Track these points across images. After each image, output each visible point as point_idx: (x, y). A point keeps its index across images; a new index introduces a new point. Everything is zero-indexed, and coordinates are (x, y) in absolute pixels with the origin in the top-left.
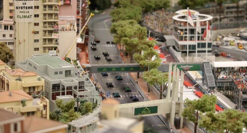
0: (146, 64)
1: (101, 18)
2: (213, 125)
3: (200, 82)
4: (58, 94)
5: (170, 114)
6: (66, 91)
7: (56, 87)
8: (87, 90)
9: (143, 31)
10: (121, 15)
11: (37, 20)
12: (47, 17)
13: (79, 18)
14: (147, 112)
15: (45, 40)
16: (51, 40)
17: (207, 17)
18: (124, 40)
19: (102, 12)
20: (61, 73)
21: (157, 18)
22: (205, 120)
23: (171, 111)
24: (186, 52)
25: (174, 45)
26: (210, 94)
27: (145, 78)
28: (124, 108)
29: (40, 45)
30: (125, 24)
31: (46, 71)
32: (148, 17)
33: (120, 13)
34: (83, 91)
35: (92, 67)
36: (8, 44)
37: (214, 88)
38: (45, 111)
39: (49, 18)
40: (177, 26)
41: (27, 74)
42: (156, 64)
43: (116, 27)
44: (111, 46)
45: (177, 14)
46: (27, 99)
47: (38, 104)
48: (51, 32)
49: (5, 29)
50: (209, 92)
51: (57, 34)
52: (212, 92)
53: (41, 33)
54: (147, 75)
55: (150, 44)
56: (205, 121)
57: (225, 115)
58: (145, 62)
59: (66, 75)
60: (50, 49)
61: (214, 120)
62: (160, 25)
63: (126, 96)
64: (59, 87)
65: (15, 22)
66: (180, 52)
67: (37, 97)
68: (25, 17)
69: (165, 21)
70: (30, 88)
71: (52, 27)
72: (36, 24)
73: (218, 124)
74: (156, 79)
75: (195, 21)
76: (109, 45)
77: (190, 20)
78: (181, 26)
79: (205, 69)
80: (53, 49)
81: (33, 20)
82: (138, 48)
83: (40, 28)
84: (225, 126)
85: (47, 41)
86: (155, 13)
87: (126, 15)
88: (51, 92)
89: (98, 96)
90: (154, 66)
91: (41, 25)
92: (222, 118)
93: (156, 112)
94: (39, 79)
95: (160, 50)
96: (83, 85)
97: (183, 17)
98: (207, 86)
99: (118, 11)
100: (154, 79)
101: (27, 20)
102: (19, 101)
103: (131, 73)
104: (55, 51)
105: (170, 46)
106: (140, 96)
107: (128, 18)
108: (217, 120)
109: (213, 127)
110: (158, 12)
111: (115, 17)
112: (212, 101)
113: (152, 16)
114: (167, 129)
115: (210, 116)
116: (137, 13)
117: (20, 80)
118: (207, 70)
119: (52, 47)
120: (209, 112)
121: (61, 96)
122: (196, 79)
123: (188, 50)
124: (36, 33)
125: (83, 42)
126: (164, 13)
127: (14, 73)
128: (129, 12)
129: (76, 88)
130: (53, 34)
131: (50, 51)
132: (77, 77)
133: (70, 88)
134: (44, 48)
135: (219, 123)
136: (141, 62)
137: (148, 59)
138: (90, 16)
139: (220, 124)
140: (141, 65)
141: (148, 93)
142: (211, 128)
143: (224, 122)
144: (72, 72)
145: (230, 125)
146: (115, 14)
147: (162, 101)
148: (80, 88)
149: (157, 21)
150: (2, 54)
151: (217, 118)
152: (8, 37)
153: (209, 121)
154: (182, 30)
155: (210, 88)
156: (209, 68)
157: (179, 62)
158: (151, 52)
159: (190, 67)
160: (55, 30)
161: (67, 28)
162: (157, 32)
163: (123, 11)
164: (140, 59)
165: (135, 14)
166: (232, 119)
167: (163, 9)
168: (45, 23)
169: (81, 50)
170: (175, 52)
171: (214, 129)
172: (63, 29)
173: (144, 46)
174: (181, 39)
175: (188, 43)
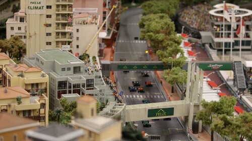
0: (169, 62)
1: (136, 11)
2: (226, 130)
3: (231, 83)
4: (65, 92)
5: (188, 116)
6: (72, 89)
7: (62, 84)
8: (96, 89)
9: (170, 26)
10: (153, 8)
11: (49, 12)
12: (60, 8)
13: (105, 10)
14: (162, 114)
15: (58, 34)
16: (64, 34)
17: (247, 12)
18: (149, 36)
19: (139, 5)
20: (69, 69)
21: (197, 13)
22: (216, 123)
23: (189, 113)
24: (222, 50)
25: (211, 42)
26: (239, 96)
27: (165, 77)
28: (136, 109)
29: (52, 39)
30: (155, 18)
31: (53, 67)
32: (188, 11)
33: (152, 6)
34: (93, 89)
35: (112, 64)
36: (23, 37)
37: (244, 89)
38: (44, 109)
39: (62, 10)
40: (213, 22)
41: (31, 70)
42: (180, 63)
43: (145, 21)
44: (139, 42)
45: (215, 8)
46: (23, 96)
47: (35, 102)
48: (64, 25)
49: (21, 21)
50: (238, 95)
51: (71, 27)
52: (242, 95)
53: (54, 26)
54: (168, 74)
55: (176, 40)
56: (217, 125)
57: (240, 118)
58: (168, 60)
59: (75, 72)
60: (64, 43)
61: (227, 123)
62: (199, 20)
63: (147, 97)
64: (66, 84)
65: (26, 14)
66: (216, 50)
67: (37, 94)
68: (36, 8)
69: (206, 17)
70: (32, 85)
71: (65, 19)
72: (49, 16)
73: (231, 129)
74: (177, 79)
75: (230, 16)
76: (137, 42)
77: (226, 15)
78: (217, 21)
79: (236, 68)
80: (67, 44)
81: (46, 12)
82: (164, 45)
83: (52, 21)
84: (238, 131)
85: (60, 34)
86: (195, 7)
87: (159, 8)
88: (57, 90)
89: (111, 95)
90: (178, 64)
91: (54, 17)
92: (236, 121)
93: (173, 114)
94: (43, 76)
95: (191, 48)
96: (92, 83)
97: (222, 12)
98: (237, 88)
99: (150, 4)
100: (174, 78)
101: (38, 12)
102: (14, 98)
103: (158, 72)
104: (69, 46)
105: (206, 43)
106: (162, 97)
107: (160, 11)
108: (231, 124)
109: (225, 132)
110: (200, 6)
111: (146, 10)
112: (230, 103)
113: (191, 10)
114: (184, 133)
115: (224, 119)
116: (170, 6)
117: (22, 76)
118: (237, 70)
119: (66, 42)
120: (222, 115)
121: (67, 94)
122: (227, 79)
123: (224, 48)
124: (48, 25)
125: (109, 37)
126: (206, 8)
127: (17, 68)
128: (161, 5)
129: (83, 86)
130: (67, 27)
131: (63, 46)
132: (86, 75)
133: (78, 86)
134: (57, 42)
135: (232, 127)
136: (164, 60)
137: (172, 56)
138: (113, 9)
139: (233, 129)
140: (164, 63)
141: (172, 94)
142: (223, 132)
143: (238, 126)
144: (82, 69)
145: (244, 129)
146: (147, 8)
147: (179, 102)
148: (88, 86)
149: (197, 16)
150: (15, 49)
151: (231, 122)
152: (23, 31)
153: (220, 124)
154: (218, 26)
155: (240, 89)
156: (240, 68)
157: (212, 60)
158: (176, 49)
159: (220, 66)
160: (69, 23)
161: (89, 21)
162: (193, 28)
163: (156, 3)
164: (163, 56)
165: (169, 7)
166: (247, 123)
167: (205, 3)
168: (58, 15)
169: (105, 46)
170: (210, 50)
171: (227, 133)
172: (84, 22)
173: (170, 42)
174: (217, 35)
175: (224, 40)
